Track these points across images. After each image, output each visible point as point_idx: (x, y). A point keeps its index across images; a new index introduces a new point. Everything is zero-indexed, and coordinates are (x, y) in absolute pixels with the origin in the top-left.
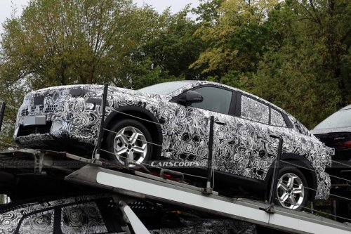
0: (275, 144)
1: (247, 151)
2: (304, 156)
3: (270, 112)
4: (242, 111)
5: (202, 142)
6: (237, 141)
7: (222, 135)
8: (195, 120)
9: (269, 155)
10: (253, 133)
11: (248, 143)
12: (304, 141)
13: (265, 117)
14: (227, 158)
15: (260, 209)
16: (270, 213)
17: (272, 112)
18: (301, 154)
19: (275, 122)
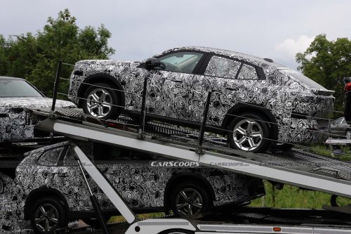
0: (230, 95)
1: (202, 102)
2: (262, 105)
3: (241, 67)
4: (208, 69)
5: (158, 97)
6: (191, 95)
7: (176, 91)
8: (153, 81)
9: (224, 105)
10: (208, 88)
11: (202, 96)
12: (265, 91)
13: (233, 72)
14: (182, 109)
15: (191, 150)
16: (201, 153)
17: (244, 68)
18: (258, 103)
19: (244, 76)
